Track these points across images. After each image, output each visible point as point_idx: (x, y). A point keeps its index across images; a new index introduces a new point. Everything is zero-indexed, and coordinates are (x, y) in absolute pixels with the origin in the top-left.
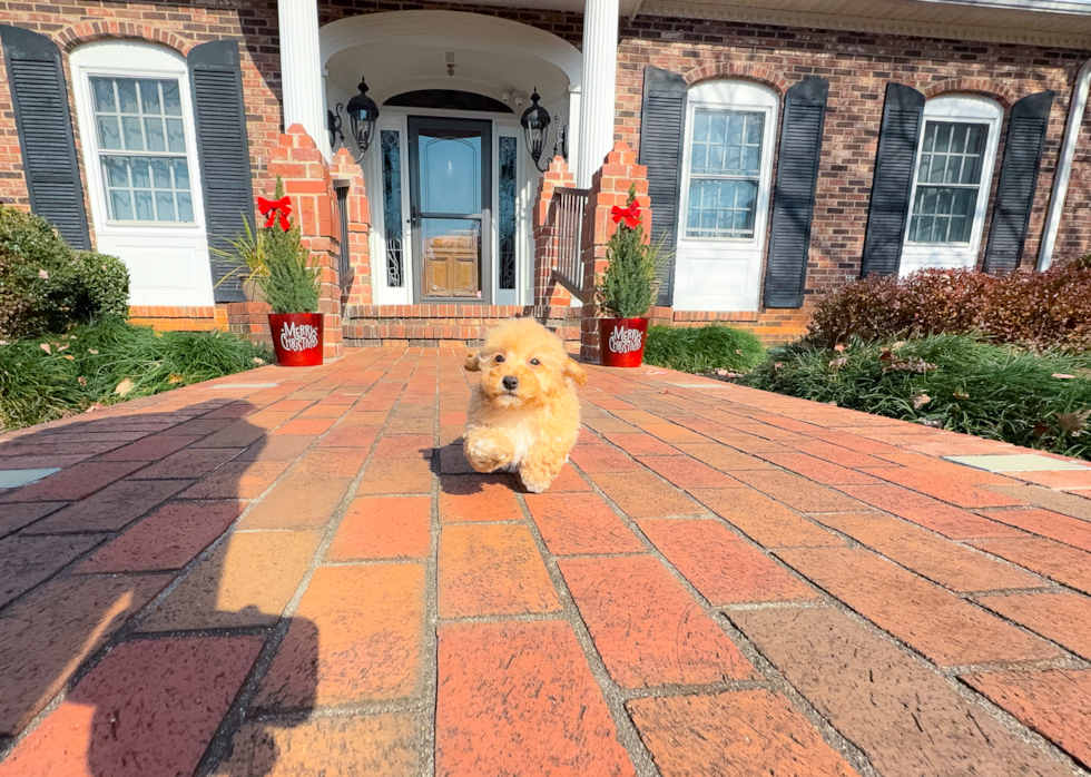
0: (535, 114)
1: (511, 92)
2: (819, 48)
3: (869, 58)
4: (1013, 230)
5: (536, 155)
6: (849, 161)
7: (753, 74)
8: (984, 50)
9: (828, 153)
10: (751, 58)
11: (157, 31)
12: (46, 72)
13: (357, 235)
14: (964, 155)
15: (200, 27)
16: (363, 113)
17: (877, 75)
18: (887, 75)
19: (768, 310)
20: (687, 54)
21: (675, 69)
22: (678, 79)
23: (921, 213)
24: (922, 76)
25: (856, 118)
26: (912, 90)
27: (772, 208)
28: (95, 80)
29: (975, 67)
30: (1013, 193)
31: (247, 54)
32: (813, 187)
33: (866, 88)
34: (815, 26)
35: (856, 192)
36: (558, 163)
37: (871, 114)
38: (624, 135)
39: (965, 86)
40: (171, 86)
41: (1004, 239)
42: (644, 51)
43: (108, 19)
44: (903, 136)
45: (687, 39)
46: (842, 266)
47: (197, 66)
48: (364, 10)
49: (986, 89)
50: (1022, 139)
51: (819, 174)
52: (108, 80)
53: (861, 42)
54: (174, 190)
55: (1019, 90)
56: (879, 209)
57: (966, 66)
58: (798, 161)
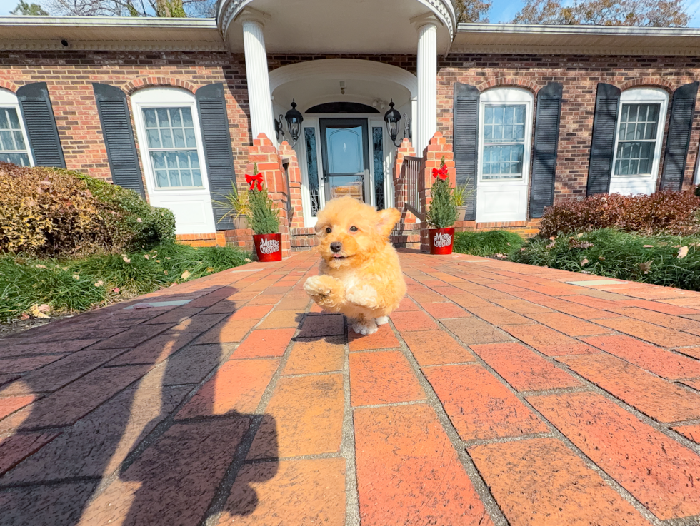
0: (392, 114)
1: (378, 101)
2: (556, 65)
3: (587, 69)
4: (677, 165)
5: (394, 137)
6: (577, 130)
7: (518, 83)
8: (655, 60)
9: (564, 126)
10: (516, 74)
11: (178, 81)
12: (118, 107)
13: (294, 189)
14: (646, 122)
15: (202, 77)
16: (294, 120)
17: (591, 79)
18: (598, 79)
19: (532, 220)
20: (478, 74)
21: (472, 83)
22: (474, 89)
23: (622, 158)
24: (618, 78)
25: (580, 105)
26: (612, 87)
27: (532, 160)
28: (145, 110)
29: (650, 70)
30: (676, 143)
31: (228, 90)
32: (556, 146)
33: (585, 87)
34: (553, 53)
35: (581, 148)
36: (406, 143)
37: (589, 102)
38: (444, 123)
39: (645, 82)
40: (187, 111)
41: (672, 171)
42: (453, 74)
43: (151, 76)
44: (609, 114)
45: (478, 65)
46: (575, 191)
47: (201, 99)
48: (293, 61)
49: (657, 83)
50: (680, 111)
51: (559, 139)
52: (152, 109)
53: (582, 60)
54: (191, 169)
55: (678, 82)
56: (596, 157)
57: (645, 70)
58: (546, 132)
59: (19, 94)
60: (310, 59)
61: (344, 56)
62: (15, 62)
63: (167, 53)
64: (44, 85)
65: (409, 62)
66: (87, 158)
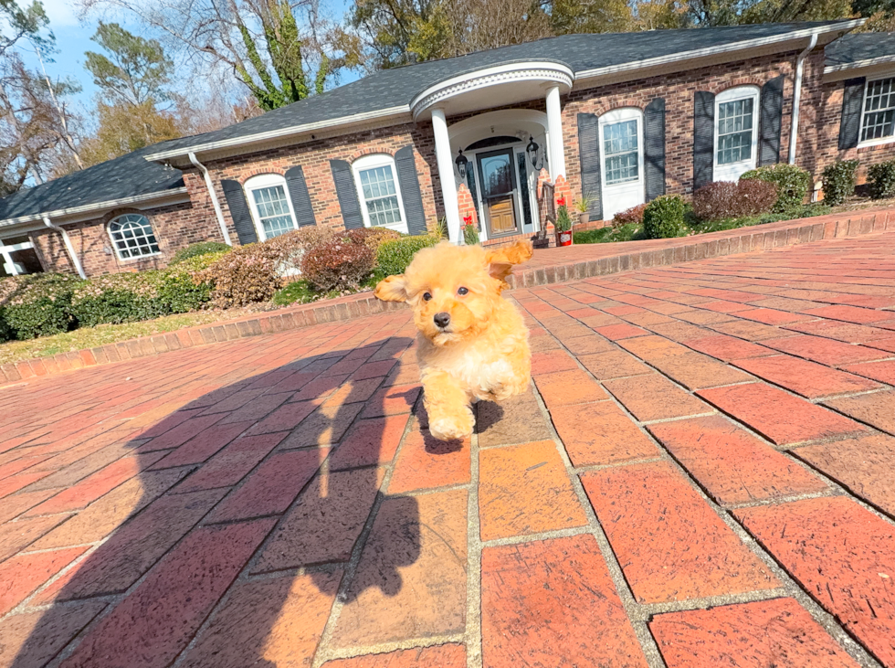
0: (532, 147)
1: (520, 132)
2: (658, 84)
3: (684, 82)
4: (773, 148)
5: (534, 164)
7: (628, 104)
8: (743, 64)
9: (669, 132)
10: (626, 97)
11: (382, 148)
12: (345, 174)
14: (743, 115)
15: (398, 143)
16: (461, 163)
17: (689, 89)
18: (694, 88)
20: (595, 103)
21: (591, 111)
22: (593, 115)
23: (724, 148)
24: (712, 83)
25: (682, 112)
26: (708, 93)
27: (645, 164)
28: (360, 172)
29: (740, 73)
30: (769, 130)
31: (415, 149)
32: (664, 150)
33: (684, 97)
34: (654, 75)
37: (689, 107)
38: (572, 146)
39: (736, 83)
40: (388, 168)
41: (768, 153)
42: (576, 107)
43: (365, 148)
44: (706, 115)
45: (595, 96)
46: (685, 183)
47: (398, 159)
49: (747, 82)
50: (770, 102)
52: (365, 171)
54: (393, 209)
55: (766, 78)
56: (699, 152)
57: (735, 74)
58: (656, 139)
59: (286, 176)
60: (470, 116)
61: (494, 109)
62: (282, 155)
63: (374, 131)
64: (300, 167)
65: (540, 105)
66: (328, 213)
